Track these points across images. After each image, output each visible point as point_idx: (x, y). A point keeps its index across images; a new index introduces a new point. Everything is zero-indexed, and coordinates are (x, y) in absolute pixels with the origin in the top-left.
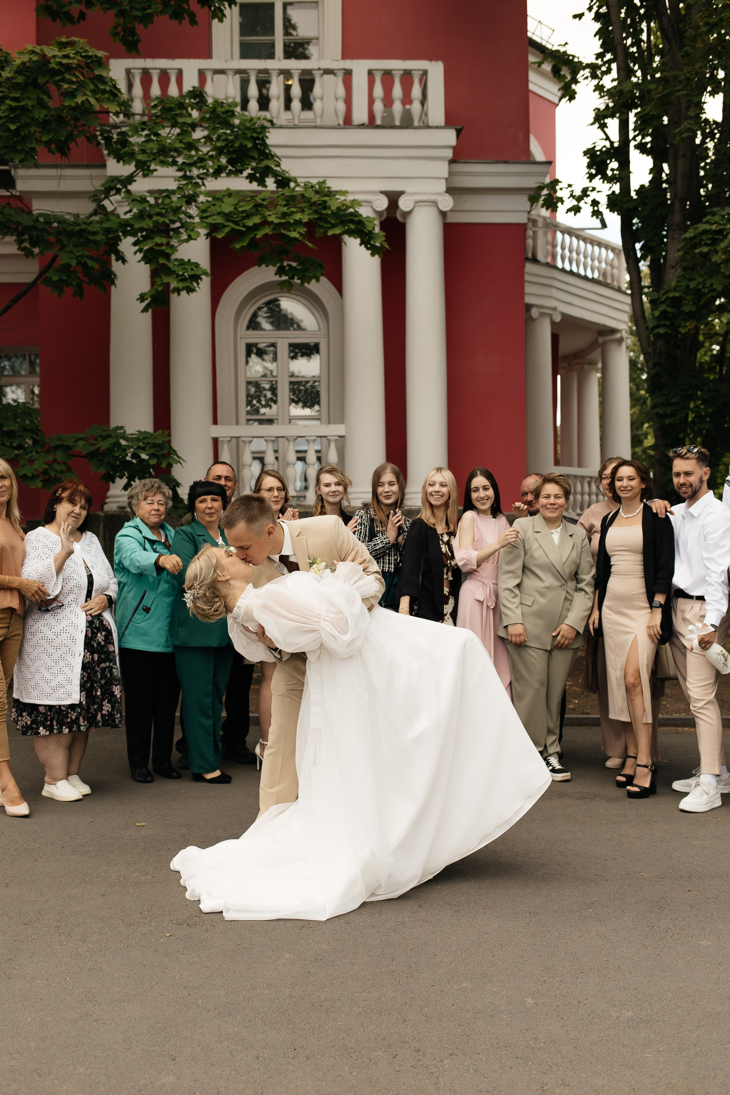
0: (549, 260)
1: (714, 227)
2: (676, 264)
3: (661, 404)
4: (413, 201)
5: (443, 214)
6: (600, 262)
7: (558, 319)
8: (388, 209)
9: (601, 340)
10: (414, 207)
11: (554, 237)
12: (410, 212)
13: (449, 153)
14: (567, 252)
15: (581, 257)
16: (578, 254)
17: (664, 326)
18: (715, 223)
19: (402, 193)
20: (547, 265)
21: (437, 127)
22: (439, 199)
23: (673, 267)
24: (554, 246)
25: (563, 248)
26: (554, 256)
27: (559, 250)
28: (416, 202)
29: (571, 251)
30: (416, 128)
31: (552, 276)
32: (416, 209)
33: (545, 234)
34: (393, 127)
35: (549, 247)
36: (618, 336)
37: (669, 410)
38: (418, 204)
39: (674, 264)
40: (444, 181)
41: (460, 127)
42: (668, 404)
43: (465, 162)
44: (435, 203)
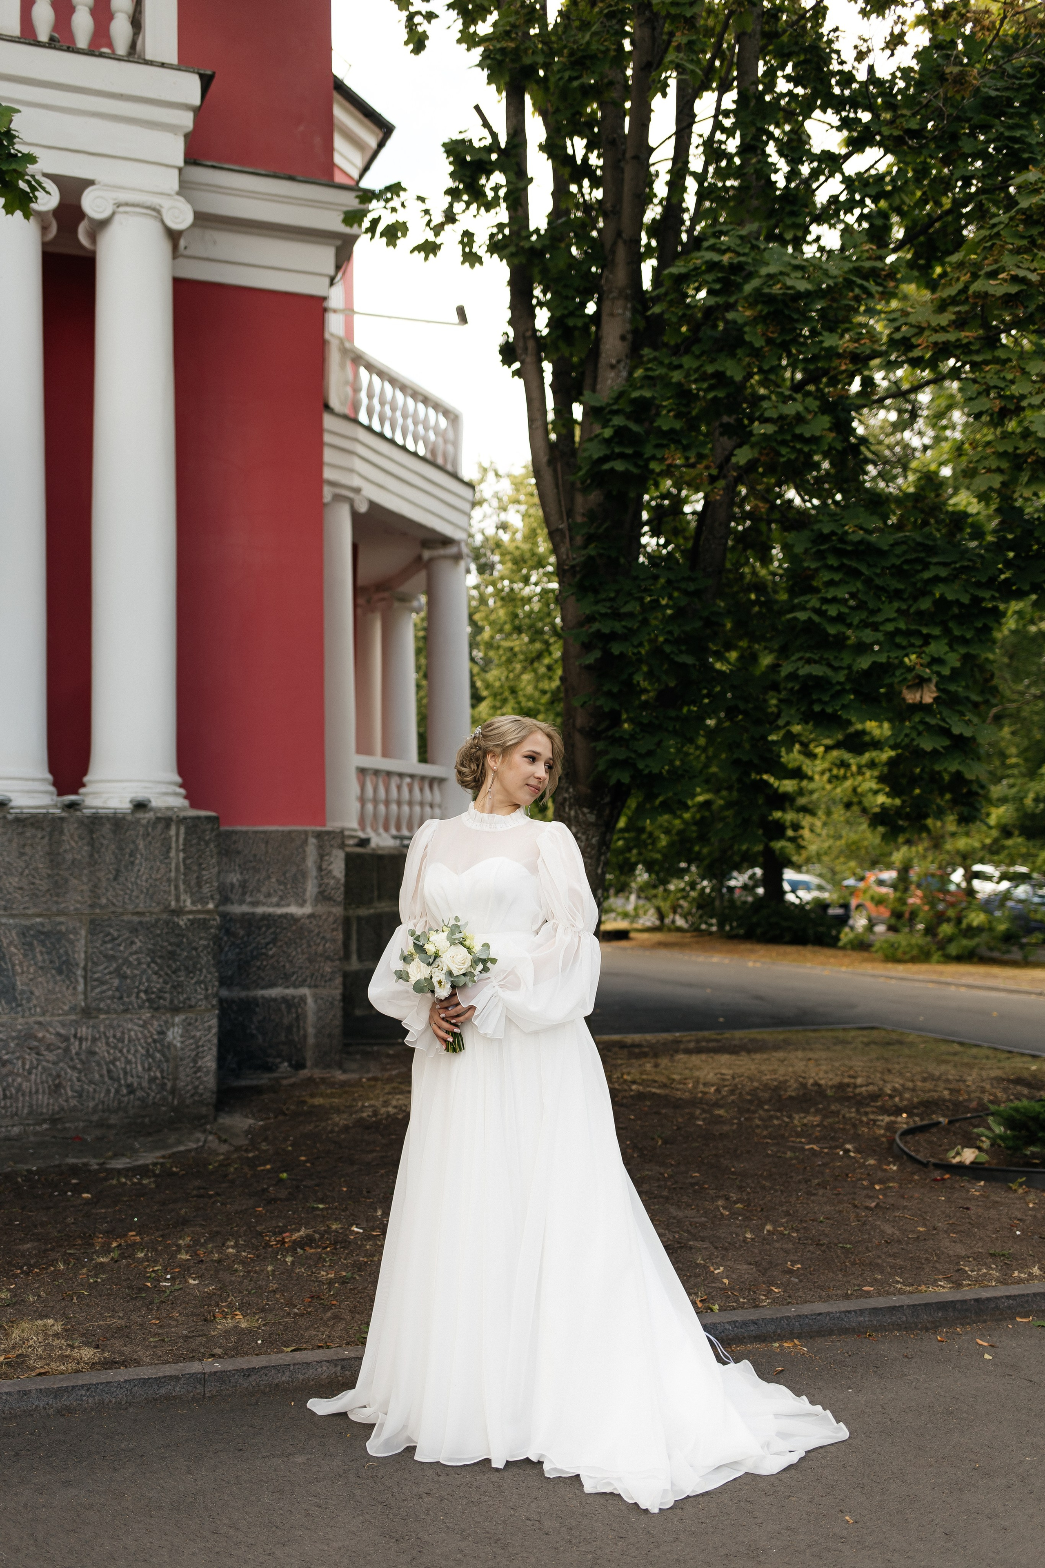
0: (347, 410)
1: (726, 258)
2: (619, 362)
3: (604, 615)
4: (112, 202)
5: (174, 236)
6: (426, 429)
7: (363, 508)
8: (57, 212)
9: (427, 554)
10: (113, 214)
11: (356, 375)
12: (103, 224)
13: (187, 120)
14: (376, 401)
15: (398, 414)
16: (393, 409)
17: (622, 456)
18: (728, 250)
19: (91, 183)
20: (345, 417)
21: (163, 65)
22: (165, 204)
23: (613, 367)
24: (357, 390)
25: (370, 396)
26: (356, 407)
27: (363, 395)
28: (119, 205)
29: (382, 403)
30: (119, 59)
31: (354, 436)
32: (117, 218)
33: (343, 366)
34: (72, 49)
35: (349, 390)
36: (453, 550)
37: (618, 627)
38: (121, 209)
39: (614, 361)
40: (176, 172)
41: (209, 72)
42: (616, 615)
43: (213, 167)
44: (156, 212)
